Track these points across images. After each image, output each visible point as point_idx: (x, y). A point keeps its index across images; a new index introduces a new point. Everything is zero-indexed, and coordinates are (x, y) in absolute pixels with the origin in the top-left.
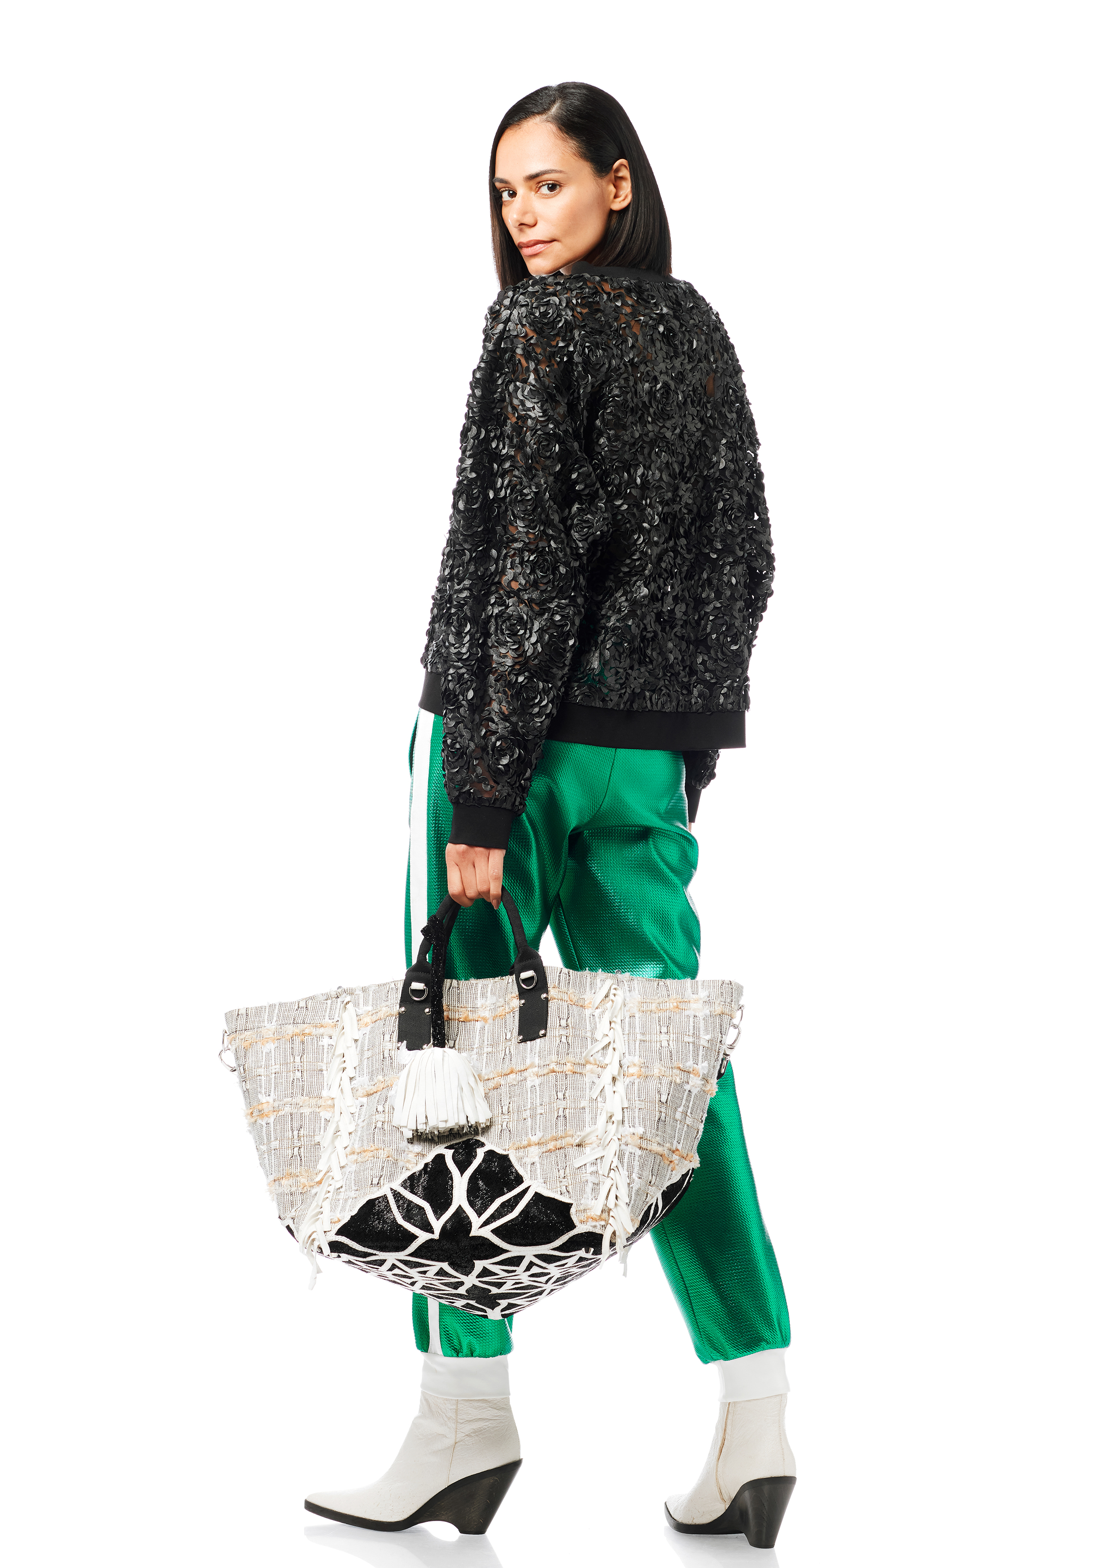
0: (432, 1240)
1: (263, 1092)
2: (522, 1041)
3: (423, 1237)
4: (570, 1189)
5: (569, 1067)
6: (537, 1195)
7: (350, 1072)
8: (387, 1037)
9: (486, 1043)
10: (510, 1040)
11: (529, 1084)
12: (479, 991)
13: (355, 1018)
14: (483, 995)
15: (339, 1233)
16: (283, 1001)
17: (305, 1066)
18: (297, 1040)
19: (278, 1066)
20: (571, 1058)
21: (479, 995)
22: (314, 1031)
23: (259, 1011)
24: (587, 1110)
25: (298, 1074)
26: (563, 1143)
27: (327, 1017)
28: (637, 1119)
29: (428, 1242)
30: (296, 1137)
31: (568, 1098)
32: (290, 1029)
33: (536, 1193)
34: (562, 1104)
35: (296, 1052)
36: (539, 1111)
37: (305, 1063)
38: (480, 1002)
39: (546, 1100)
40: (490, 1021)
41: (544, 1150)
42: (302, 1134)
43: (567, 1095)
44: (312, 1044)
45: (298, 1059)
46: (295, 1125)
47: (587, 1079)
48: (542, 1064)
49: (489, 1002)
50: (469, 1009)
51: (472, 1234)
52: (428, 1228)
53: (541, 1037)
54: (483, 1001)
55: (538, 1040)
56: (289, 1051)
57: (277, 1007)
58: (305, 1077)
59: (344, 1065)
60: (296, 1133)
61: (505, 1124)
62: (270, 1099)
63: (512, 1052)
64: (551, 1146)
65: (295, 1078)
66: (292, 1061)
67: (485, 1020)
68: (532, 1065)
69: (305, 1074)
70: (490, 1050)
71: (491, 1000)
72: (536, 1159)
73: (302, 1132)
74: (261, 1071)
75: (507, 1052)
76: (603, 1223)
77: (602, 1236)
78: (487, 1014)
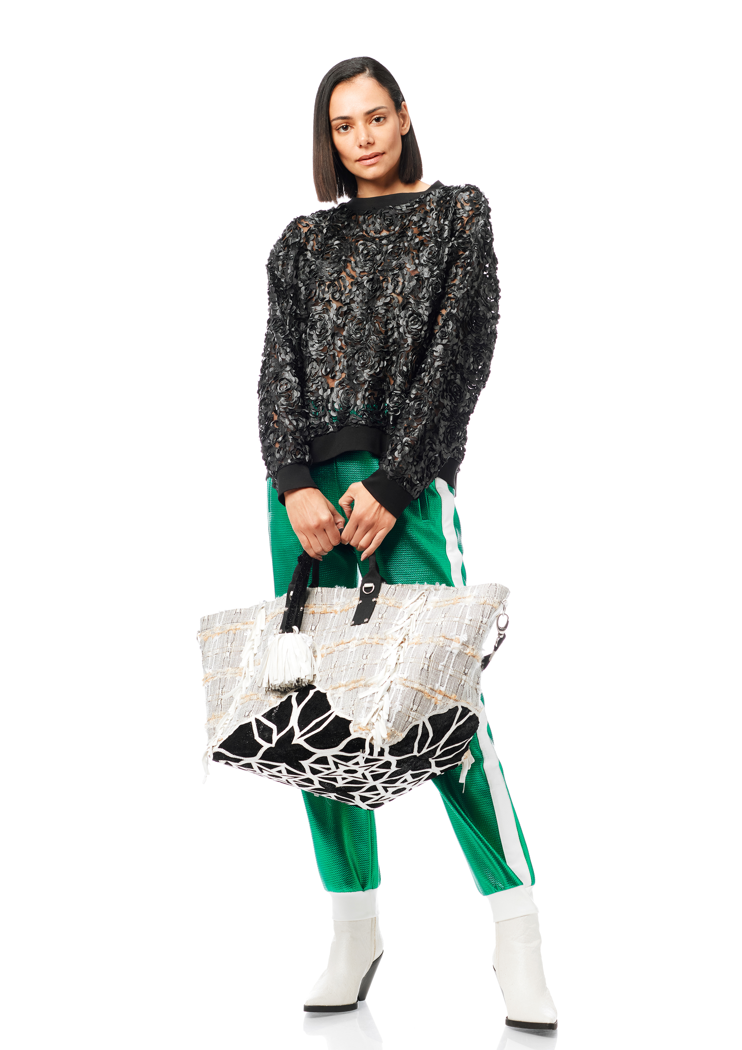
0: (271, 748)
1: (209, 667)
2: (354, 625)
3: (266, 746)
4: (354, 712)
5: (375, 640)
6: (337, 717)
7: (255, 651)
8: (275, 626)
9: (333, 626)
10: (347, 624)
11: (350, 650)
12: (336, 593)
13: (265, 617)
14: (338, 596)
15: (221, 746)
16: (227, 610)
17: (233, 649)
18: (231, 632)
19: (218, 650)
20: (379, 635)
21: (335, 596)
22: (242, 627)
23: (215, 616)
24: (378, 665)
25: (228, 654)
26: (357, 685)
27: (251, 618)
28: (407, 669)
29: (268, 749)
30: (220, 693)
31: (369, 658)
32: (228, 627)
33: (336, 716)
34: (365, 662)
35: (229, 641)
36: (351, 666)
37: (233, 647)
38: (335, 601)
39: (356, 659)
40: (339, 613)
41: (347, 689)
42: (224, 691)
43: (368, 656)
44: (240, 635)
45: (229, 644)
46: (221, 685)
47: (385, 648)
48: (360, 638)
49: (340, 601)
50: (328, 606)
51: (294, 742)
52: (269, 740)
53: (365, 623)
54: (337, 600)
55: (362, 625)
56: (226, 639)
57: (224, 613)
58: (232, 656)
59: (253, 647)
60: (221, 690)
61: (330, 675)
62: (211, 671)
63: (346, 631)
64: (351, 687)
65: (226, 657)
66: (226, 646)
67: (336, 612)
68: (354, 639)
69: (232, 654)
70: (334, 630)
71: (342, 599)
72: (341, 695)
73: (224, 690)
74: (210, 654)
75: (344, 631)
76: (367, 731)
77: (365, 740)
78: (338, 609)
